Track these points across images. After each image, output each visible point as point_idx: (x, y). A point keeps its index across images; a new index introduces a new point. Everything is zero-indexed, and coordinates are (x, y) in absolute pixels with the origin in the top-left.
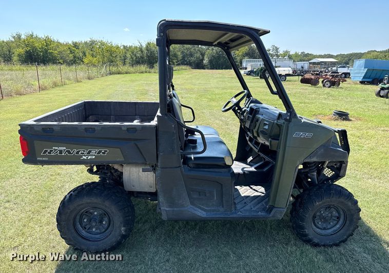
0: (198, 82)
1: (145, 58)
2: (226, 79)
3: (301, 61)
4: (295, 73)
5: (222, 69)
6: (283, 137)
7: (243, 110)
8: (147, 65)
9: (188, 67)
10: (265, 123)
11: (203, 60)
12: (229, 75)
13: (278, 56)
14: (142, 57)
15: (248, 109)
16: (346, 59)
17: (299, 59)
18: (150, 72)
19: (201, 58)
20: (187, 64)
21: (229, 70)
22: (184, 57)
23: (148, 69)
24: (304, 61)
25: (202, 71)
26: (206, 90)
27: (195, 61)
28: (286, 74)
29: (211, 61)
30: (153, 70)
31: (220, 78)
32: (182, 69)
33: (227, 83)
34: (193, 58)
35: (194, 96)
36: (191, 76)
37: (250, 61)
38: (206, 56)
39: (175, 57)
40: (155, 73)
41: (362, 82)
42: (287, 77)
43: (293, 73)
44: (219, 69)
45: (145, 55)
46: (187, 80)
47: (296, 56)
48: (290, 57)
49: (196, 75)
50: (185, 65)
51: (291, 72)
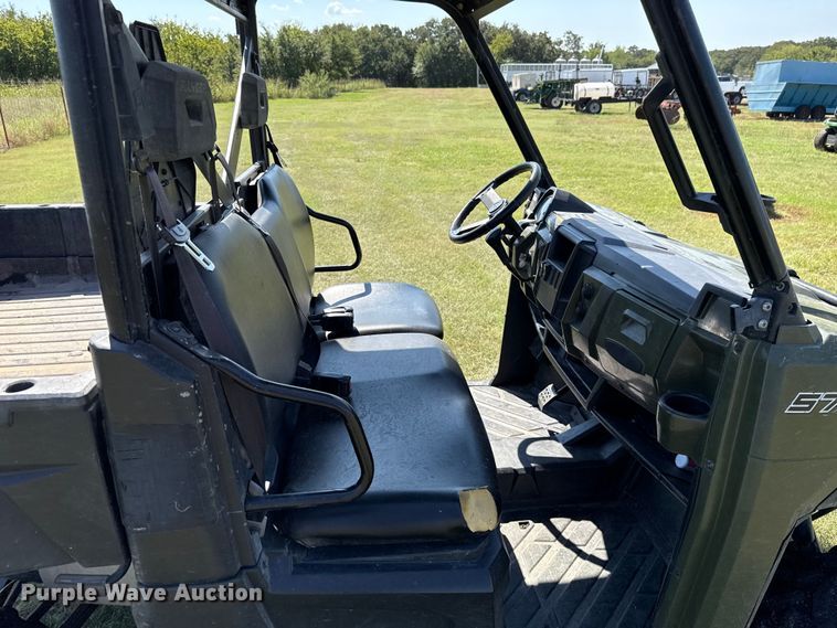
0: (400, 118)
1: (279, 63)
2: (465, 111)
3: (629, 66)
4: (621, 95)
5: (455, 86)
6: (730, 406)
7: (526, 233)
8: (282, 80)
9: (378, 83)
10: (626, 318)
11: (411, 65)
12: (472, 101)
13: (579, 56)
14: (270, 62)
15: (546, 234)
16: (727, 61)
17: (624, 62)
18: (288, 97)
19: (407, 61)
20: (375, 76)
21: (469, 89)
22: (367, 60)
23: (284, 90)
24: (636, 66)
25: (410, 91)
26: (417, 140)
27: (392, 70)
28: (601, 98)
29: (429, 69)
30: (296, 91)
31: (451, 107)
32: (364, 87)
33: (466, 119)
34: (389, 63)
35: (386, 155)
36: (384, 103)
37: (518, 68)
38: (417, 57)
39: (347, 59)
40: (301, 97)
41: (773, 115)
42: (603, 105)
43: (617, 94)
44: (448, 87)
45: (278, 56)
46: (373, 114)
47: (618, 57)
48: (606, 59)
49: (396, 102)
50: (370, 77)
51: (612, 94)
